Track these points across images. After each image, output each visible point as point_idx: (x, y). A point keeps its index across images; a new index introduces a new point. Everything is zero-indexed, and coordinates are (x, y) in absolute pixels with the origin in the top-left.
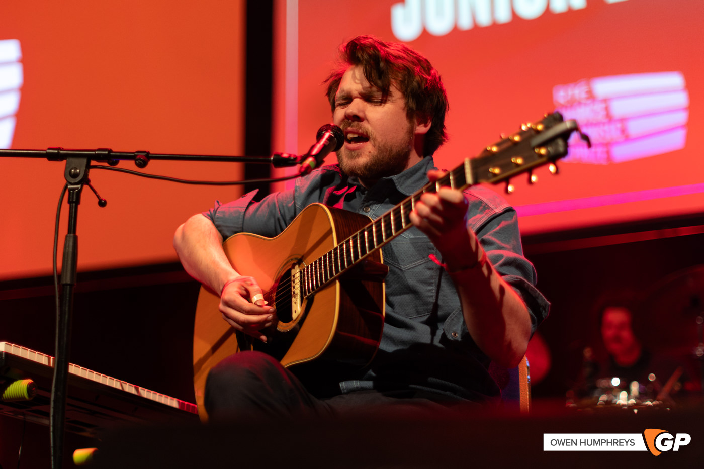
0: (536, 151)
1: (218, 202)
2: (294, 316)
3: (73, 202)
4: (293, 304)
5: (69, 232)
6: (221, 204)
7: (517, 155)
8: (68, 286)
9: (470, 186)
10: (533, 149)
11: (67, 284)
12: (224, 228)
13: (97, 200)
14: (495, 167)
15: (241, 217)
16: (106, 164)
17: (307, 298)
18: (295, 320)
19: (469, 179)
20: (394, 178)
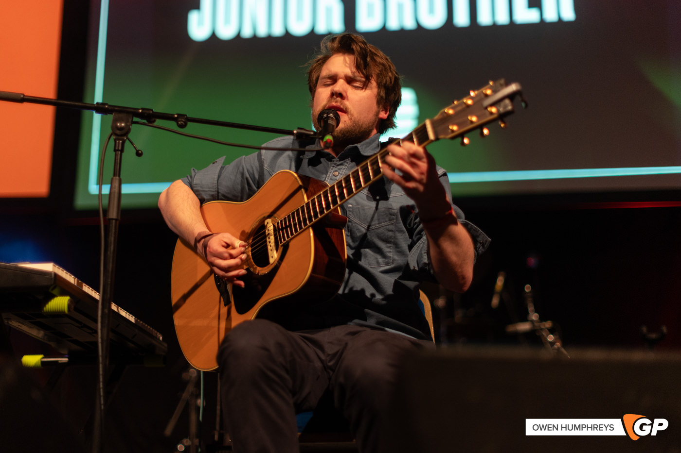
0: (489, 109)
1: (194, 170)
2: (271, 261)
3: (118, 150)
4: (269, 251)
5: (115, 175)
6: (196, 171)
7: (472, 114)
8: (114, 221)
9: (432, 141)
10: (486, 108)
11: (113, 219)
12: (201, 192)
13: (135, 151)
14: (453, 124)
15: (216, 182)
16: (145, 121)
17: (282, 246)
18: (272, 264)
19: (431, 136)
20: (358, 145)
